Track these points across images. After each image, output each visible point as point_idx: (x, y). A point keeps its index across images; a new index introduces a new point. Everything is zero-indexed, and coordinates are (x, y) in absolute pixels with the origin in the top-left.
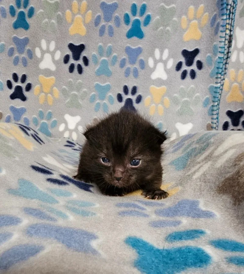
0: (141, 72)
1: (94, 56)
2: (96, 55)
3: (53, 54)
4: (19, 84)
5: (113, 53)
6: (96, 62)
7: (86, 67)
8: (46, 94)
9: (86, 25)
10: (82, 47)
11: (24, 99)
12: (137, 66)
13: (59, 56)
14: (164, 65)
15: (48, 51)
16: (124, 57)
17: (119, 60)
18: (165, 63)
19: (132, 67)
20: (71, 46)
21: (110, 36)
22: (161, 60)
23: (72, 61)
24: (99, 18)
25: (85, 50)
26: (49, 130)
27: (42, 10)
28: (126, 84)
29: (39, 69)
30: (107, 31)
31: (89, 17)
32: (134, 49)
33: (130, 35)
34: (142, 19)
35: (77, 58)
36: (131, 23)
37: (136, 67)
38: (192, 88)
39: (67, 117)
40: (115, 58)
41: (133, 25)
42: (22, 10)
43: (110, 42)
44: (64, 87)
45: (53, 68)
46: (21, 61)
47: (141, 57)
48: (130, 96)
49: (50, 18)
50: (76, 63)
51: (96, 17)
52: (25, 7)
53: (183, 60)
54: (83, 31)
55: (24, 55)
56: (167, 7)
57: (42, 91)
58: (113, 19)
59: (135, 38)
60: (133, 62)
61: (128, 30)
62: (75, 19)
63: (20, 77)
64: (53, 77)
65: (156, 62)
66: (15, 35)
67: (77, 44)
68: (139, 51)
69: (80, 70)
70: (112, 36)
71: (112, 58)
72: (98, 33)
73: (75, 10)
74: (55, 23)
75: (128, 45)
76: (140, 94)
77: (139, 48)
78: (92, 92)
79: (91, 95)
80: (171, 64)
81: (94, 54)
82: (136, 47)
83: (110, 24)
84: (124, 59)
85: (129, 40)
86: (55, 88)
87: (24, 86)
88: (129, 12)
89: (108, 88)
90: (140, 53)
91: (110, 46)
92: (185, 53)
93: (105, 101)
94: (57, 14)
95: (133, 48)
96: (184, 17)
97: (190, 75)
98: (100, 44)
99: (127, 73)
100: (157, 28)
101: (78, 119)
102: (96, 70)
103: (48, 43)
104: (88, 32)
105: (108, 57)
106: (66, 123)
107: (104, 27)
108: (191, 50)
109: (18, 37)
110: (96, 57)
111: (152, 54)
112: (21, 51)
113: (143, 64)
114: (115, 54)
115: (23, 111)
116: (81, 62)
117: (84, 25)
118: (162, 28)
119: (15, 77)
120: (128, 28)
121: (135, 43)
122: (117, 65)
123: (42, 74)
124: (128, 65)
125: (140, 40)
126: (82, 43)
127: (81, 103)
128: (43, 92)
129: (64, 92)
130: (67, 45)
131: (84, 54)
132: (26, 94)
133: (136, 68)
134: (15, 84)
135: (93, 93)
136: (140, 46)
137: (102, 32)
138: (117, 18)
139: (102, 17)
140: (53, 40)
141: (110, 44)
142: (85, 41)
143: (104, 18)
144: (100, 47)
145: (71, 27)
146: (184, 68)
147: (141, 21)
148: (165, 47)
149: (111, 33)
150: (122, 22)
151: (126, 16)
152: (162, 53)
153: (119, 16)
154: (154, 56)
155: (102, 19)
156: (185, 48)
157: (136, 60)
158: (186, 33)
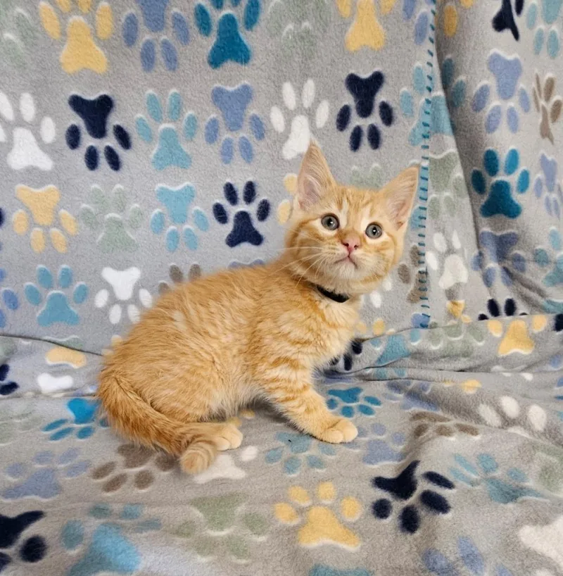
0: (258, 147)
1: (140, 123)
2: (144, 121)
3: (35, 128)
5: (184, 110)
6: (149, 137)
7: (128, 151)
8: (46, 229)
9: (105, 44)
10: (105, 105)
12: (246, 133)
13: (51, 131)
14: (309, 119)
15: (20, 122)
16: (213, 116)
17: (203, 125)
18: (311, 114)
19: (236, 137)
20: (77, 104)
21: (170, 69)
22: (300, 110)
23: (88, 141)
24: (132, 20)
25: (114, 109)
26: (72, 309)
28: (228, 180)
29: (11, 171)
30: (159, 58)
32: (232, 93)
33: (216, 60)
34: (238, 13)
35: (98, 131)
36: (215, 28)
37: (245, 135)
38: (375, 170)
39: (109, 274)
40: (192, 121)
41: (220, 33)
43: (174, 85)
44: (84, 205)
45: (45, 163)
47: (252, 111)
48: (242, 207)
50: (101, 145)
51: (123, 20)
53: (349, 100)
54: (98, 60)
57: (32, 224)
58: (169, 22)
59: (230, 65)
60: (235, 126)
61: (210, 48)
62: (69, 29)
64: (51, 186)
65: (289, 116)
67: (91, 96)
68: (245, 95)
69: (115, 162)
70: (174, 69)
71: (184, 123)
72: (138, 62)
73: (65, 3)
74: (15, 41)
75: (218, 85)
76: (265, 198)
77: (245, 87)
78: (154, 208)
79: (152, 216)
80: (326, 115)
81: (141, 119)
82: (238, 86)
83: (164, 37)
84: (214, 121)
85: (217, 71)
86: (62, 211)
88: (205, 1)
89: (189, 195)
90: (247, 102)
91: (176, 93)
92: (353, 83)
93: (187, 226)
94: (15, 14)
95: (230, 89)
97: (369, 139)
98: (151, 91)
99: (227, 154)
100: (280, 30)
101: (134, 274)
102: (152, 156)
103: (15, 99)
104: (111, 63)
105: (174, 120)
106: (109, 288)
107: (149, 47)
108: (365, 75)
110: (145, 125)
111: (278, 100)
113: (260, 128)
114: (190, 112)
116: (111, 141)
117: (99, 44)
118: (290, 26)
120: (208, 43)
121: (233, 77)
122: (200, 138)
123: (23, 182)
124: (225, 135)
125: (245, 67)
126: (103, 93)
127: (132, 237)
128: (36, 225)
129: (85, 217)
130: (66, 102)
131: (113, 120)
133: (243, 138)
135: (157, 211)
136: (246, 82)
137: (148, 59)
138: (178, 21)
139: (141, 19)
140: (24, 90)
141: (173, 91)
142: (110, 87)
143: (145, 25)
144: (152, 99)
145: (64, 52)
146: (356, 121)
147: (236, 18)
148: (305, 76)
149: (172, 60)
150: (194, 29)
151: (201, 14)
152: (299, 91)
153: (183, 14)
154: (283, 102)
155: (142, 27)
156: (353, 71)
157: (242, 120)
158: (351, 29)
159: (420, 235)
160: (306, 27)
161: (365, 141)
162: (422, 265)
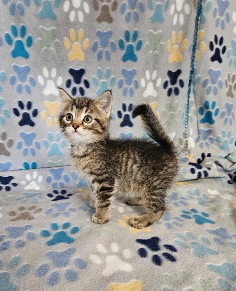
0: (136, 91)
1: (94, 79)
3: (55, 80)
4: (26, 111)
5: (111, 75)
6: (96, 84)
7: (88, 89)
8: (53, 118)
9: (85, 51)
10: (82, 72)
11: (32, 124)
12: (132, 86)
13: (61, 82)
14: (154, 84)
15: (50, 78)
16: (121, 78)
17: (117, 81)
18: (154, 82)
19: (129, 87)
20: (72, 72)
21: (108, 60)
22: (151, 80)
23: (74, 85)
24: (96, 43)
25: (85, 73)
26: (60, 150)
27: (39, 38)
28: (124, 102)
29: (44, 96)
30: (104, 56)
31: (87, 43)
32: (130, 71)
33: (125, 59)
34: (134, 44)
35: (78, 81)
36: (125, 48)
38: (176, 103)
40: (113, 80)
41: (127, 50)
42: (19, 38)
43: (108, 66)
45: (57, 93)
46: (24, 89)
47: (135, 78)
48: (127, 112)
49: (48, 46)
50: (78, 86)
51: (93, 43)
52: (23, 36)
53: (168, 79)
54: (82, 57)
55: (27, 83)
56: (155, 33)
58: (109, 44)
59: (129, 62)
60: (129, 83)
61: (123, 55)
62: (73, 46)
63: (25, 104)
64: (58, 101)
65: (147, 82)
66: (14, 64)
67: (77, 69)
68: (134, 72)
69: (82, 93)
71: (110, 80)
72: (96, 58)
73: (73, 38)
74: (54, 50)
75: (124, 68)
77: (134, 70)
80: (160, 83)
81: (94, 77)
82: (132, 69)
83: (107, 49)
84: (122, 81)
85: (125, 63)
87: (30, 112)
88: (123, 38)
90: (134, 75)
91: (108, 69)
92: (170, 73)
94: (55, 42)
95: (129, 70)
96: (169, 41)
98: (99, 68)
99: (125, 93)
100: (148, 52)
102: (97, 91)
103: (50, 70)
104: (86, 58)
105: (107, 79)
107: (101, 52)
108: (174, 71)
109: (18, 65)
110: (95, 80)
111: (144, 76)
112: (23, 79)
113: (137, 85)
114: (113, 76)
115: (33, 136)
116: (82, 85)
117: (83, 51)
118: (151, 51)
119: (21, 104)
120: (123, 53)
121: (130, 66)
122: (116, 86)
123: (47, 99)
124: (125, 86)
125: (135, 63)
126: (82, 68)
128: (49, 116)
130: (68, 71)
131: (84, 78)
132: (33, 119)
133: (131, 88)
134: (22, 112)
136: (134, 68)
137: (100, 57)
138: (112, 44)
139: (99, 43)
140: (54, 67)
141: (108, 68)
142: (85, 66)
143: (100, 45)
144: (99, 70)
145: (70, 53)
146: (170, 86)
147: (134, 46)
148: (154, 69)
149: (108, 58)
150: (118, 47)
151: (121, 42)
152: (151, 74)
153: (115, 42)
154: (145, 77)
155: (99, 45)
156: (170, 69)
157: (132, 81)
158: (170, 56)
159: (186, 128)
160: (156, 53)
161: (173, 93)
162: (186, 138)
